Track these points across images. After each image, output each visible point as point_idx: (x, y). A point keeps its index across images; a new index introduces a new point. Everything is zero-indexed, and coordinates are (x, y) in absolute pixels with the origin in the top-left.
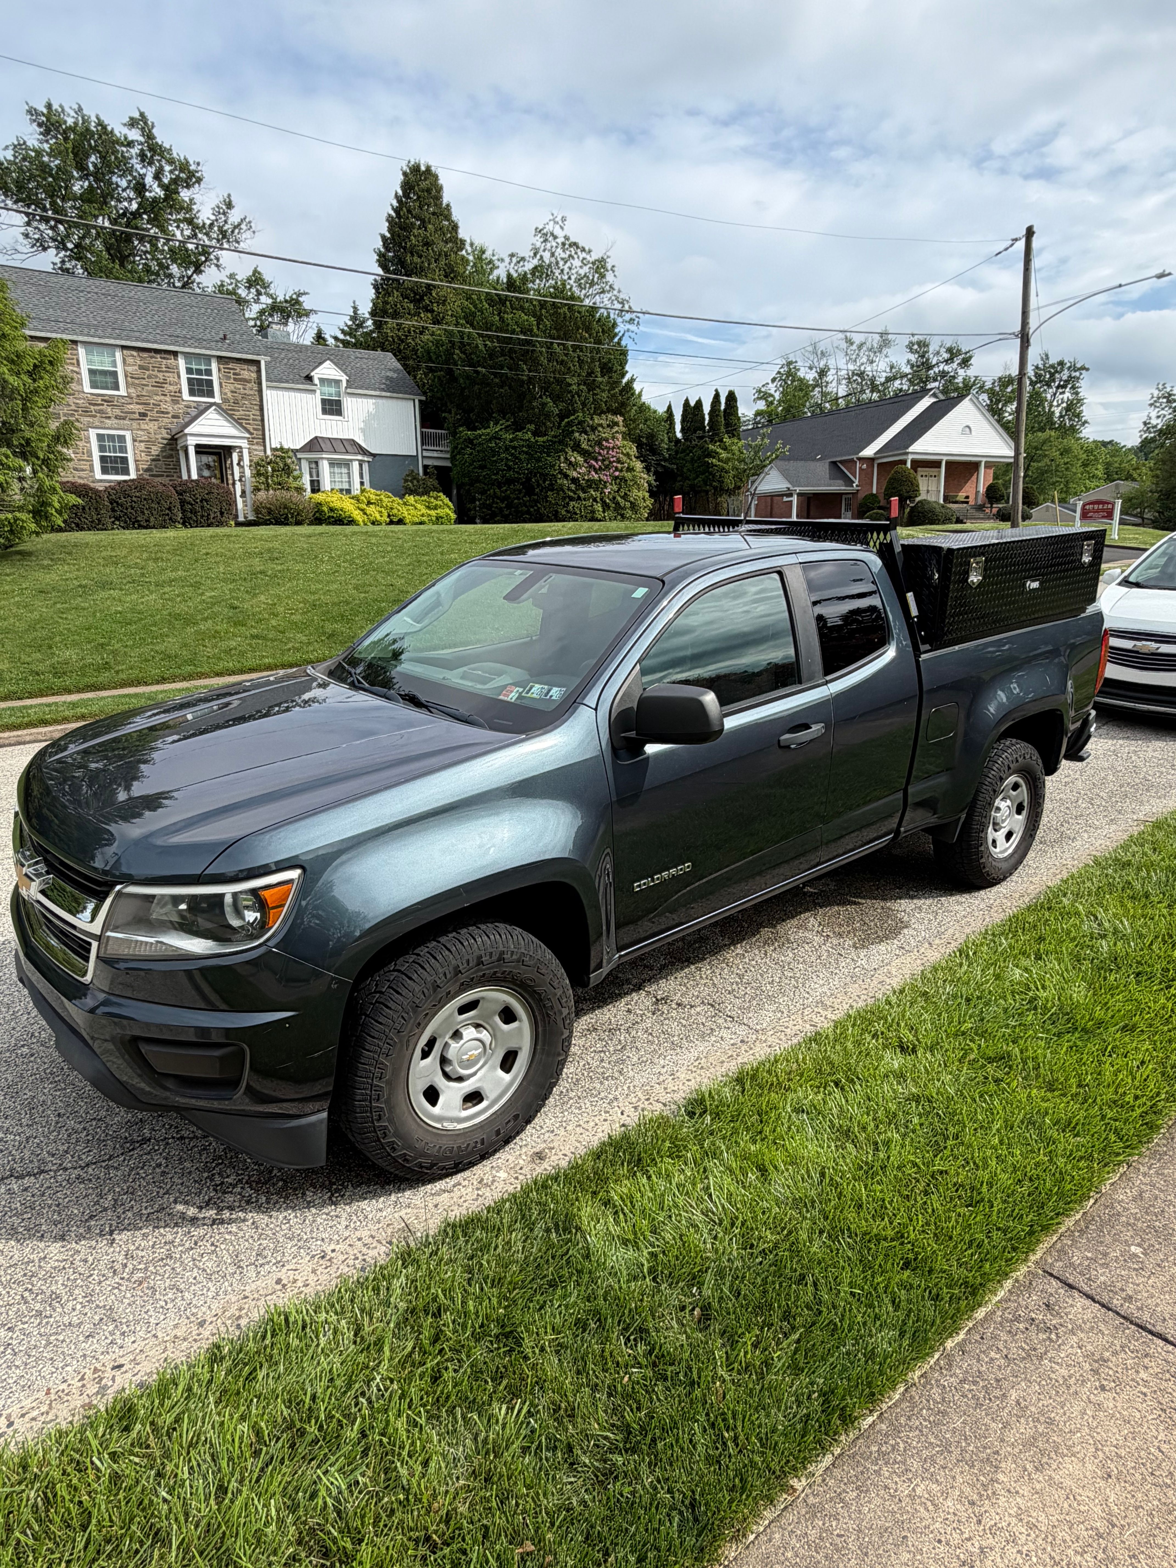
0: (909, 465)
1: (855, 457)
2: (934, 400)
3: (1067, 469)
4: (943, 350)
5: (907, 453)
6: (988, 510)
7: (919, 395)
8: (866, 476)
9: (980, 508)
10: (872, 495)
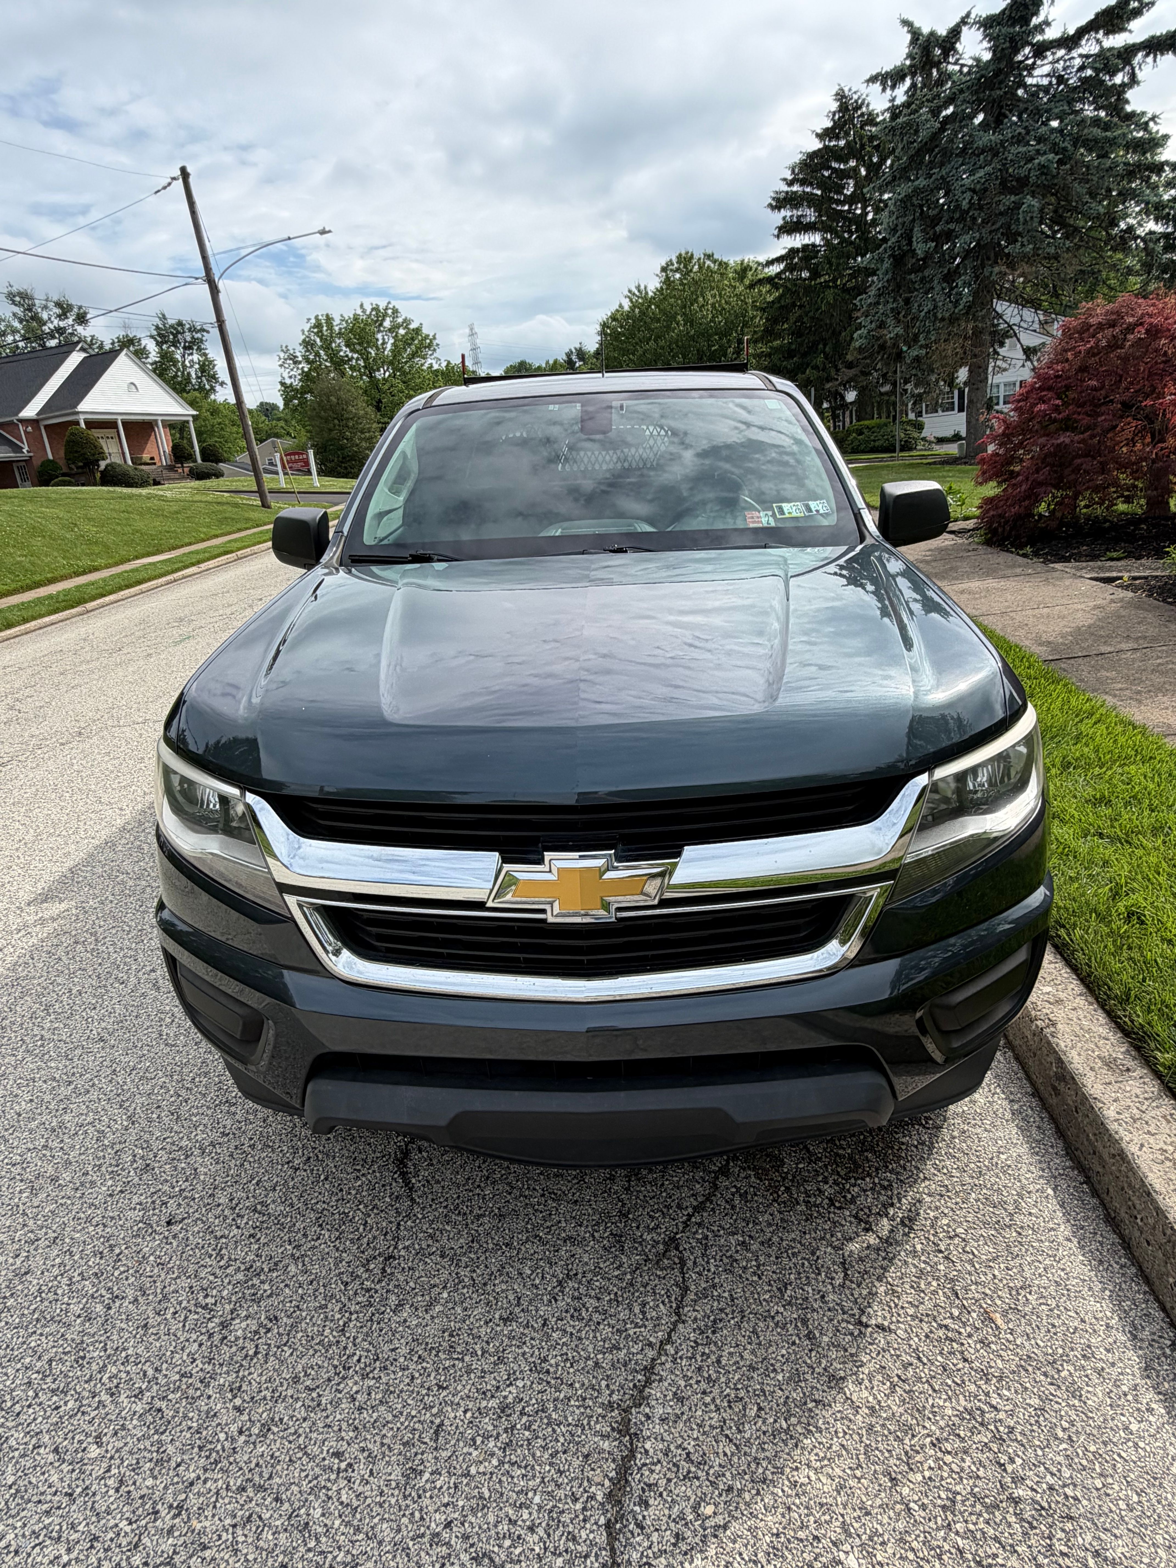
0: (83, 425)
1: (14, 419)
2: (84, 355)
3: (222, 429)
4: (51, 305)
5: (78, 413)
6: (180, 470)
7: (65, 349)
8: (35, 440)
9: (171, 468)
10: (49, 460)
